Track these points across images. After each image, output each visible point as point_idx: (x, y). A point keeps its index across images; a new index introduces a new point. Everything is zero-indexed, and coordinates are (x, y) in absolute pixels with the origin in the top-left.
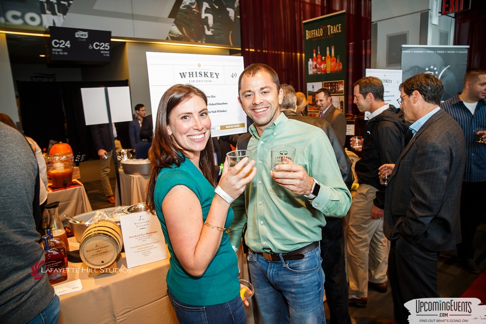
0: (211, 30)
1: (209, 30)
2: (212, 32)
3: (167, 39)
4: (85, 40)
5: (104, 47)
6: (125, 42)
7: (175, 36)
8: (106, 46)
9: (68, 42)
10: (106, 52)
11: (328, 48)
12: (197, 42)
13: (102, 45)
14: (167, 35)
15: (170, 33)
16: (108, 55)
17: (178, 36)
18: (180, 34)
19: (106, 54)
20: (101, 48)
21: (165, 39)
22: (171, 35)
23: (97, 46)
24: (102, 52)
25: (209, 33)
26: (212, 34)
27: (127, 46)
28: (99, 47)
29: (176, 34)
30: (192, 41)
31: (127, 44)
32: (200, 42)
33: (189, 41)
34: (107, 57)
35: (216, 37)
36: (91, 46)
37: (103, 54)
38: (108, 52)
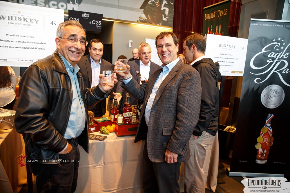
0: (166, 18)
1: (165, 18)
2: (167, 19)
3: (138, 21)
4: (87, 19)
5: (98, 23)
6: (113, 22)
7: (143, 20)
8: (99, 23)
9: (78, 19)
10: (99, 26)
11: (217, 26)
12: (157, 24)
13: (97, 22)
14: (138, 19)
15: (140, 18)
16: (100, 28)
17: (145, 20)
18: (146, 19)
19: (99, 27)
20: (96, 24)
21: (136, 21)
22: (140, 19)
23: (94, 22)
24: (97, 26)
25: (165, 19)
26: (167, 20)
27: (114, 24)
28: (95, 23)
29: (144, 19)
30: (154, 23)
31: (114, 23)
32: (158, 24)
33: (151, 24)
34: (100, 29)
35: (169, 22)
36: (90, 22)
37: (97, 27)
38: (100, 26)
